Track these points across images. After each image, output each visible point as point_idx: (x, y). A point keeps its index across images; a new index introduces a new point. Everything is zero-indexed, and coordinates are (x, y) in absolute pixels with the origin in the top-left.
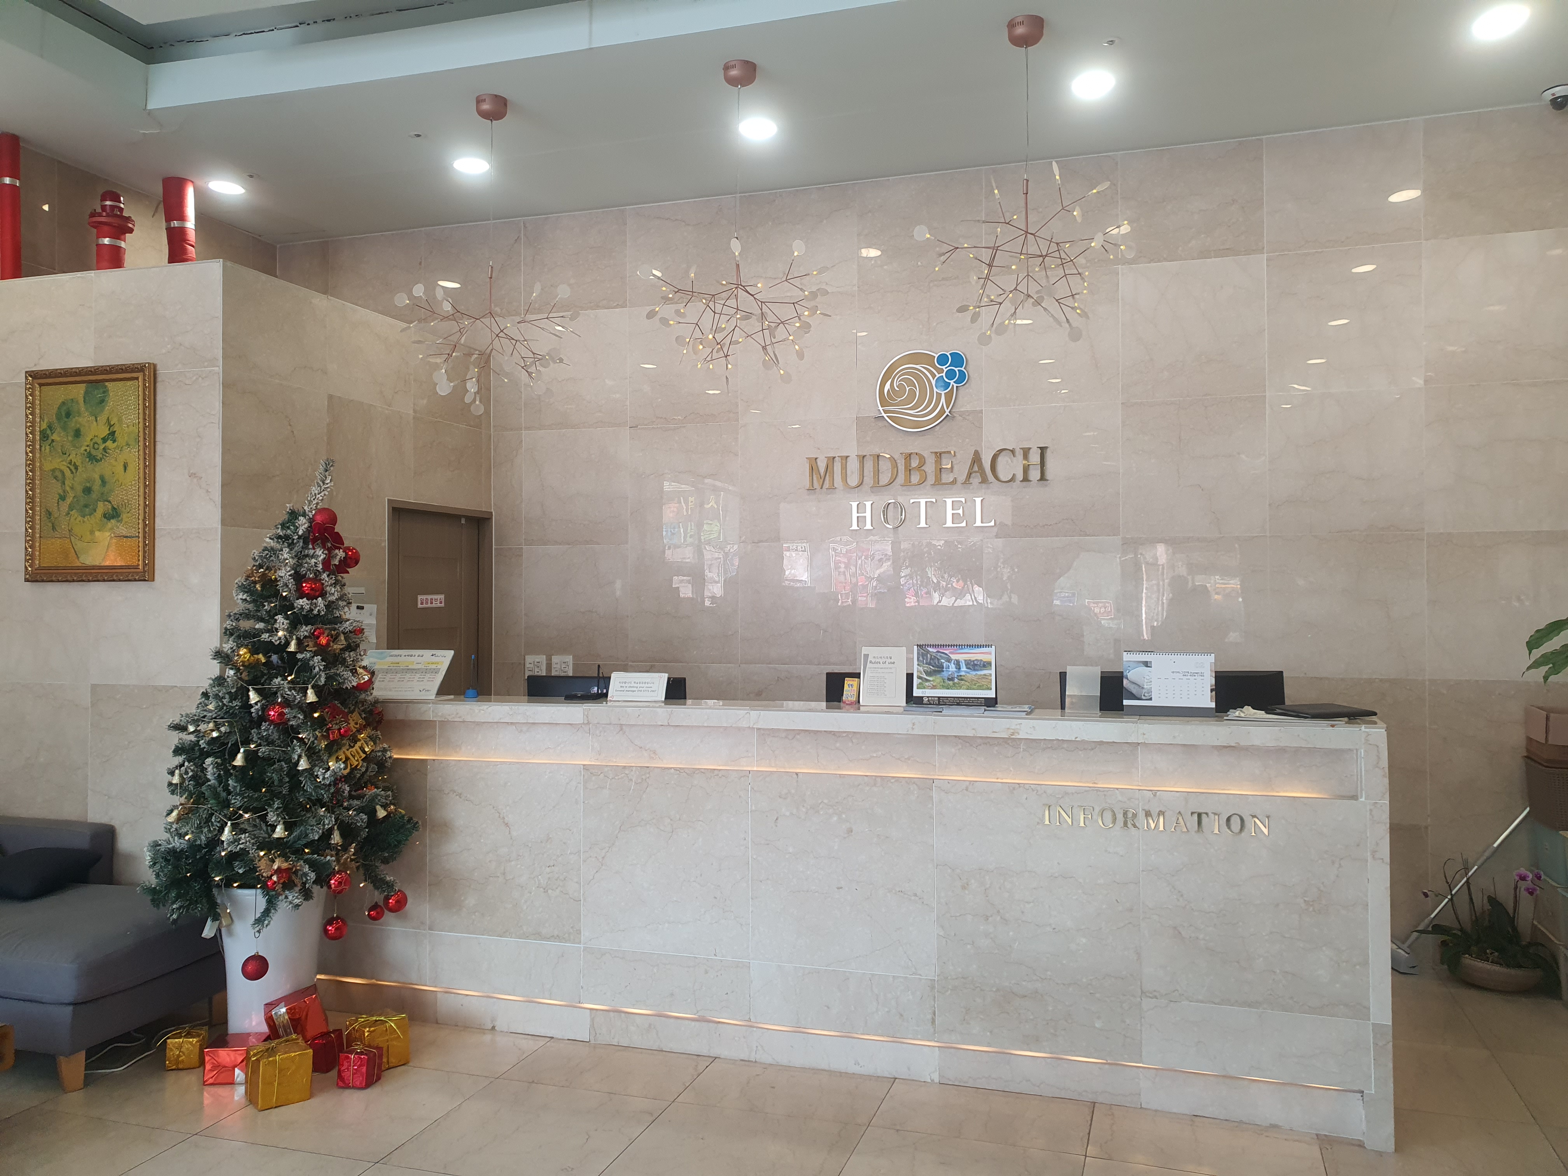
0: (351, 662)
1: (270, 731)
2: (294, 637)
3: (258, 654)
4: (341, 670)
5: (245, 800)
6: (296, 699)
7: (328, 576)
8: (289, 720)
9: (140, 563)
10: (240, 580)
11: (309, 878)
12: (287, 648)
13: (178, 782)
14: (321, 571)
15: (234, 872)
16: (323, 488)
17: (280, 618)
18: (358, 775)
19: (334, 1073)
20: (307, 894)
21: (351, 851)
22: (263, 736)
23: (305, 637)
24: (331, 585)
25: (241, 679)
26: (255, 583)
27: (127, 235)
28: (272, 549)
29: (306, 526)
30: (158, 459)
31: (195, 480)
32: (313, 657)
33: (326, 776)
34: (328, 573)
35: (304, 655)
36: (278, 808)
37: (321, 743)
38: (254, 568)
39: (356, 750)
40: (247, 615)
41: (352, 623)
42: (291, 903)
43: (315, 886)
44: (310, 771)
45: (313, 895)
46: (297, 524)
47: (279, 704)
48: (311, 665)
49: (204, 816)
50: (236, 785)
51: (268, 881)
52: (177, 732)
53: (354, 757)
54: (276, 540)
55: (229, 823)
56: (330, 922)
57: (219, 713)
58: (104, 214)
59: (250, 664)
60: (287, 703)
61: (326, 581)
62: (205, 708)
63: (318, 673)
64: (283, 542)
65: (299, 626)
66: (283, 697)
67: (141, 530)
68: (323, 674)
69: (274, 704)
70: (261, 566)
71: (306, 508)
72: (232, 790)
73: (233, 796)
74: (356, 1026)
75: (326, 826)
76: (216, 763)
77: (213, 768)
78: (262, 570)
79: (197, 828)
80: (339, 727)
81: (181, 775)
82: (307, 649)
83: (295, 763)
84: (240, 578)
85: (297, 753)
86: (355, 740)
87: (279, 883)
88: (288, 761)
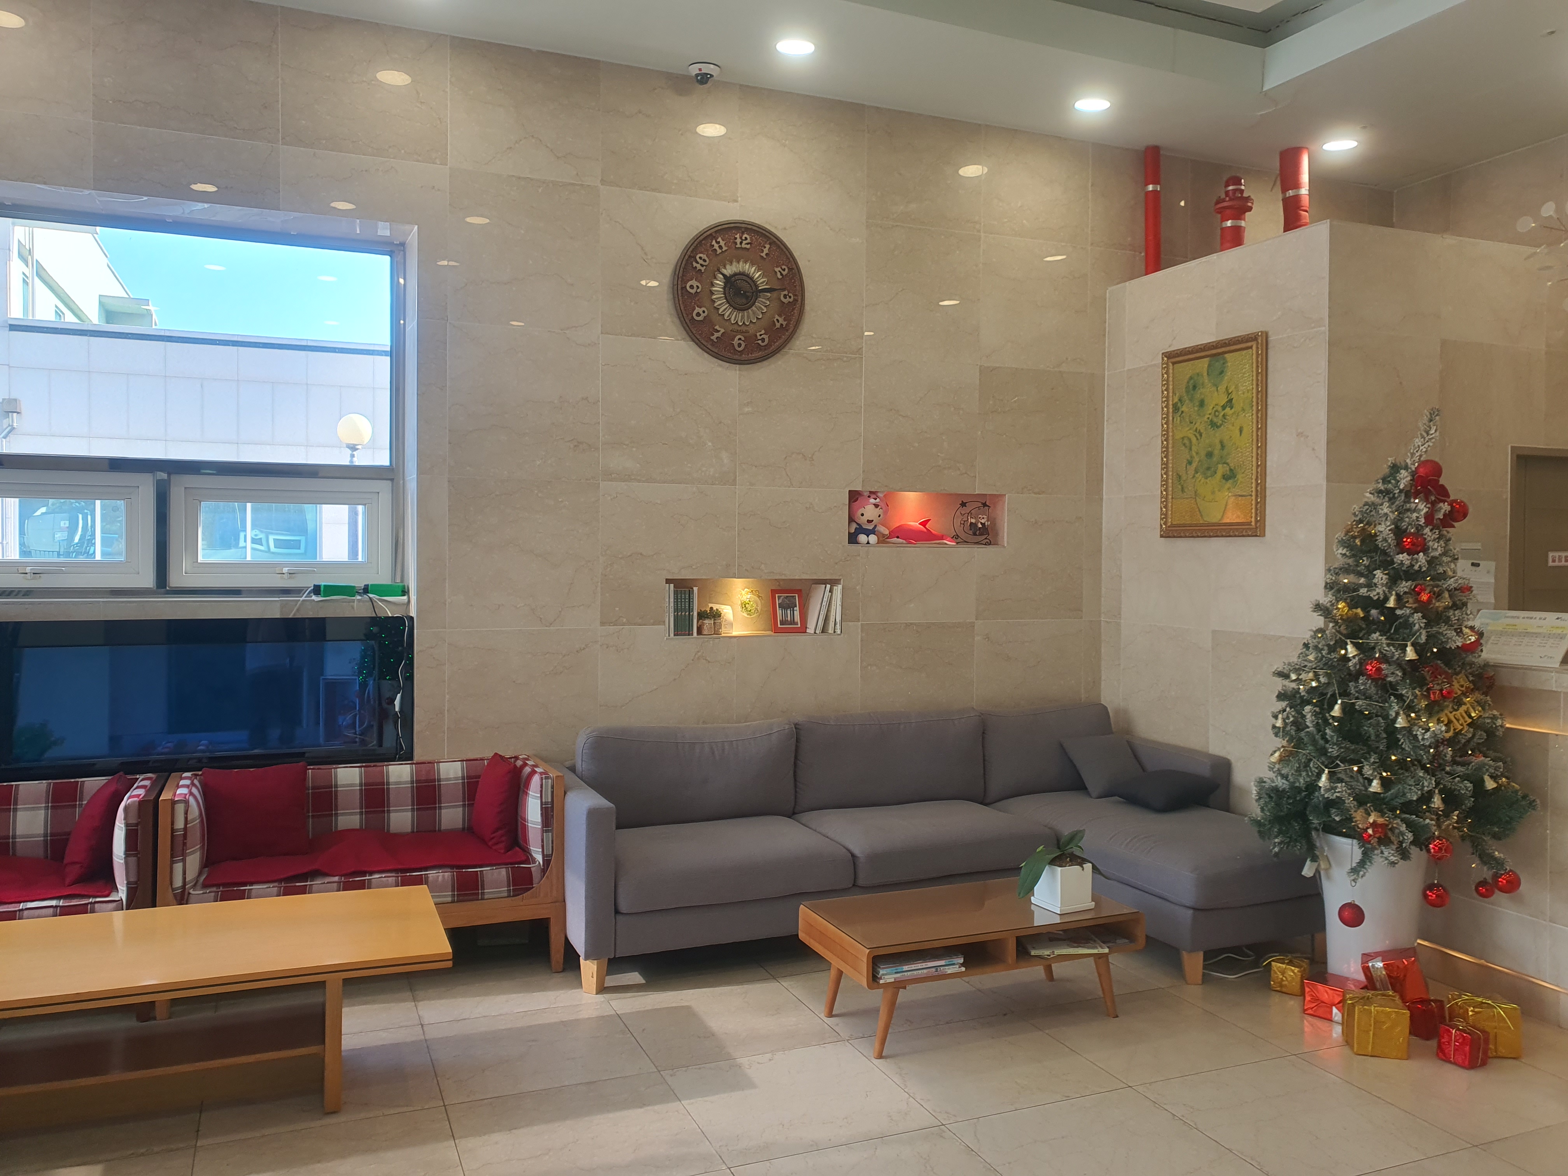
0: (1456, 621)
1: (1368, 685)
2: (1394, 593)
3: (1357, 608)
4: (1443, 628)
5: (1342, 750)
6: (1394, 656)
7: (1431, 530)
8: (1387, 676)
9: (1253, 520)
10: (1340, 535)
11: (1406, 838)
12: (1386, 603)
13: (1281, 726)
14: (1423, 525)
15: (1331, 819)
16: (1427, 439)
17: (1378, 573)
18: (1463, 741)
19: (1434, 1043)
20: (1404, 854)
21: (1454, 819)
22: (1360, 690)
23: (1405, 593)
24: (1434, 540)
25: (1339, 632)
26: (1354, 537)
27: (1247, 214)
28: (1373, 503)
29: (1409, 478)
30: (1269, 421)
31: (1302, 439)
32: (1413, 614)
33: (1426, 737)
34: (1431, 527)
35: (1403, 612)
36: (1374, 762)
37: (1421, 702)
38: (1354, 523)
39: (1461, 713)
40: (1346, 570)
41: (1457, 580)
42: (1386, 859)
43: (1413, 847)
44: (1408, 730)
45: (1412, 856)
46: (1398, 478)
47: (1376, 659)
48: (1411, 622)
49: (1303, 760)
50: (1333, 734)
51: (1363, 833)
52: (1281, 679)
53: (1458, 720)
54: (1376, 495)
55: (1326, 771)
56: (1430, 887)
57: (1319, 664)
58: (1227, 199)
59: (1348, 618)
60: (1385, 659)
61: (1428, 536)
62: (1306, 658)
63: (1419, 630)
64: (1384, 496)
65: (1399, 582)
66: (1381, 652)
67: (1254, 489)
68: (1424, 632)
69: (1372, 659)
70: (1361, 521)
71: (1408, 461)
72: (1329, 739)
73: (1330, 745)
74: (1459, 1001)
75: (1426, 789)
76: (1315, 711)
77: (1312, 715)
78: (1362, 525)
79: (1296, 771)
80: (1440, 688)
81: (1284, 720)
82: (1407, 605)
83: (1392, 720)
84: (1340, 533)
85: (1394, 710)
86: (1460, 703)
87: (1374, 837)
88: (1386, 717)
